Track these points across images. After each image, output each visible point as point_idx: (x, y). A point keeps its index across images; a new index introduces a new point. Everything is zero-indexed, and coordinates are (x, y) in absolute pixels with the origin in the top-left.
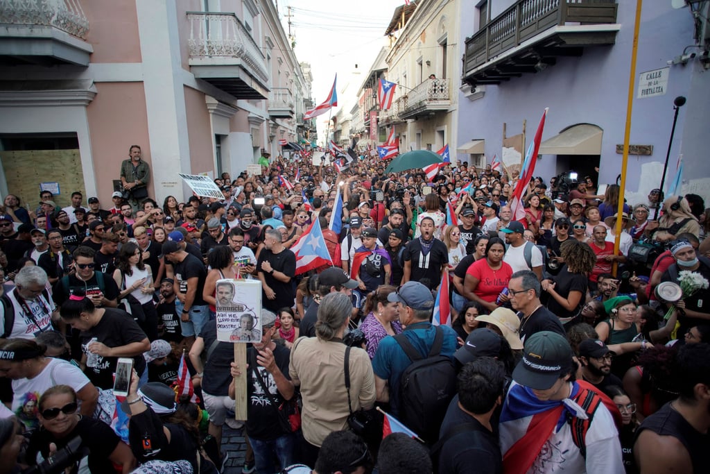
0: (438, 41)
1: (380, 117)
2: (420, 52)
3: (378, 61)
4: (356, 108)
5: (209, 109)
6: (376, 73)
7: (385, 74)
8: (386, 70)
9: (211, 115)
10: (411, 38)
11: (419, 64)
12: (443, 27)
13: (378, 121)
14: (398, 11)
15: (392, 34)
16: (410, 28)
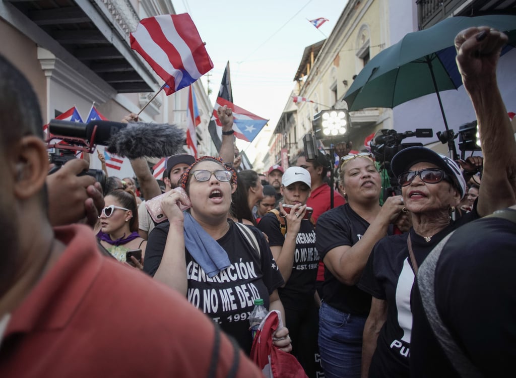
0: (357, 55)
1: (291, 155)
2: (334, 78)
3: (288, 105)
4: (268, 156)
5: (44, 70)
6: (286, 115)
7: (294, 115)
8: (295, 112)
9: (48, 80)
10: (321, 70)
11: (333, 90)
12: (364, 37)
13: (289, 158)
14: (307, 52)
15: (300, 79)
16: (321, 59)
